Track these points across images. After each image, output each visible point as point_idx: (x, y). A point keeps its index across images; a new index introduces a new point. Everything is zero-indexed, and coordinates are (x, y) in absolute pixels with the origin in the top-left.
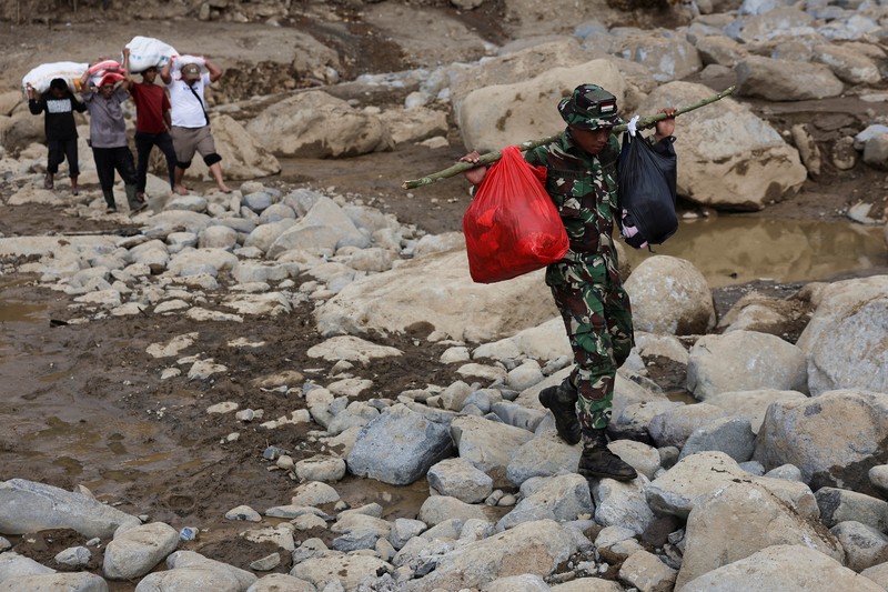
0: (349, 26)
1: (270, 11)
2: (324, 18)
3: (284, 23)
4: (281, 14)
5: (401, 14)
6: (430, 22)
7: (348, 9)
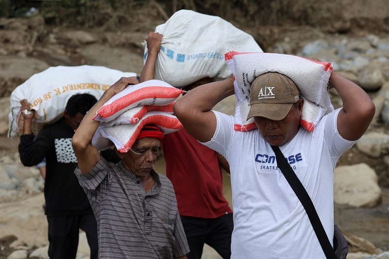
0: (70, 57)
1: (21, 48)
2: (55, 52)
3: (30, 55)
4: (28, 49)
5: (102, 51)
6: (120, 56)
7: (71, 47)
